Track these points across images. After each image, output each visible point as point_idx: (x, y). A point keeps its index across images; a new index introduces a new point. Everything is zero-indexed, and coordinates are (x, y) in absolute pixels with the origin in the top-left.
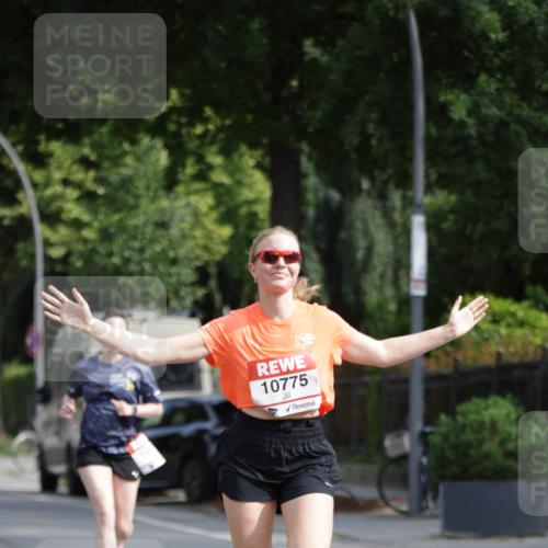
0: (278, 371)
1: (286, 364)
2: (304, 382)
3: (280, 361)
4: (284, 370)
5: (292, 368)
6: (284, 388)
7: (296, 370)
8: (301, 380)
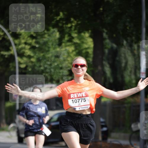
0: (77, 97)
2: (85, 101)
3: (78, 94)
4: (79, 96)
6: (79, 102)
7: (82, 97)
8: (84, 100)
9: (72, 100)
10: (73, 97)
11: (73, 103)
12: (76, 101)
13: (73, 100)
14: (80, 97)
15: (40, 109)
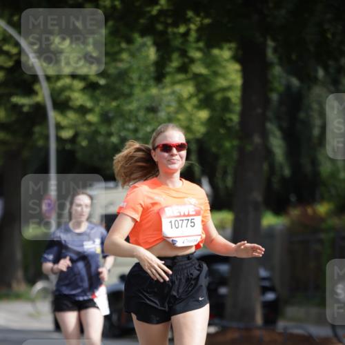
5: (186, 214)
6: (181, 227)
8: (191, 222)
9: (169, 220)
10: (172, 215)
11: (172, 227)
12: (177, 223)
13: (171, 222)
14: (184, 216)
15: (91, 242)
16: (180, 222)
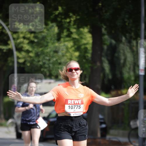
1: (76, 102)
2: (79, 108)
3: (75, 101)
4: (75, 103)
5: (77, 103)
7: (78, 104)
9: (69, 105)
10: (71, 103)
11: (69, 108)
12: (72, 107)
16: (74, 107)
